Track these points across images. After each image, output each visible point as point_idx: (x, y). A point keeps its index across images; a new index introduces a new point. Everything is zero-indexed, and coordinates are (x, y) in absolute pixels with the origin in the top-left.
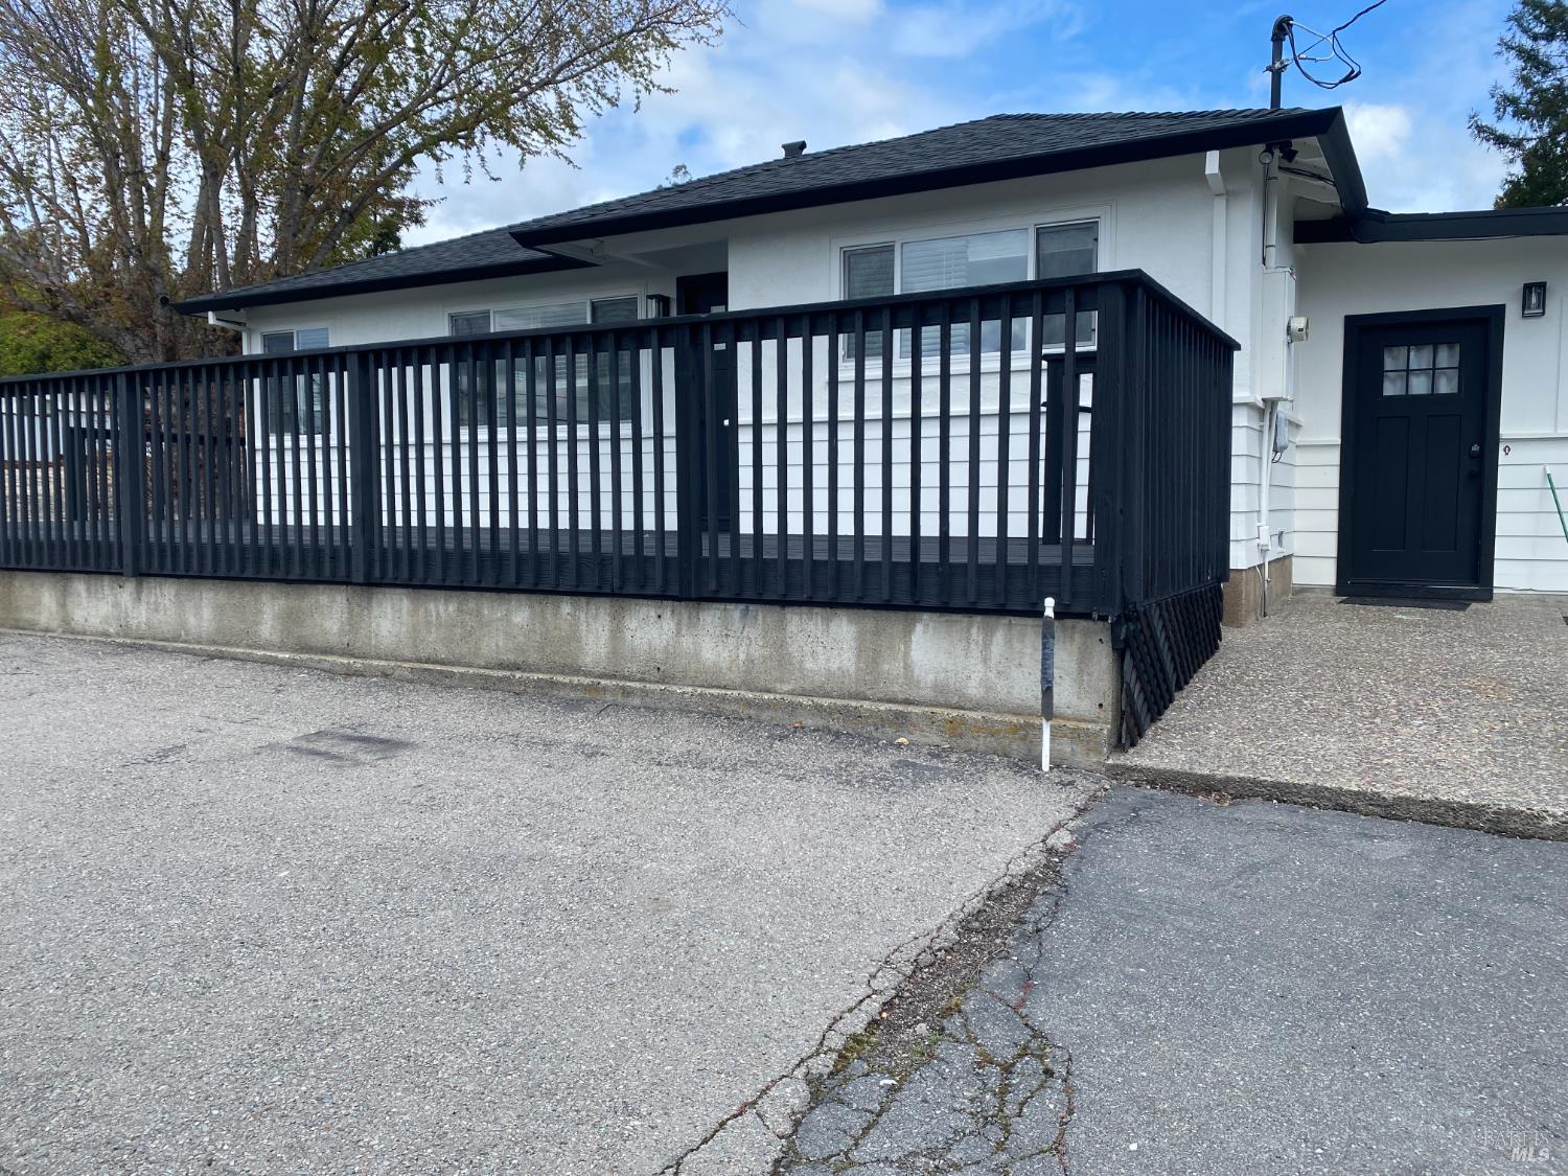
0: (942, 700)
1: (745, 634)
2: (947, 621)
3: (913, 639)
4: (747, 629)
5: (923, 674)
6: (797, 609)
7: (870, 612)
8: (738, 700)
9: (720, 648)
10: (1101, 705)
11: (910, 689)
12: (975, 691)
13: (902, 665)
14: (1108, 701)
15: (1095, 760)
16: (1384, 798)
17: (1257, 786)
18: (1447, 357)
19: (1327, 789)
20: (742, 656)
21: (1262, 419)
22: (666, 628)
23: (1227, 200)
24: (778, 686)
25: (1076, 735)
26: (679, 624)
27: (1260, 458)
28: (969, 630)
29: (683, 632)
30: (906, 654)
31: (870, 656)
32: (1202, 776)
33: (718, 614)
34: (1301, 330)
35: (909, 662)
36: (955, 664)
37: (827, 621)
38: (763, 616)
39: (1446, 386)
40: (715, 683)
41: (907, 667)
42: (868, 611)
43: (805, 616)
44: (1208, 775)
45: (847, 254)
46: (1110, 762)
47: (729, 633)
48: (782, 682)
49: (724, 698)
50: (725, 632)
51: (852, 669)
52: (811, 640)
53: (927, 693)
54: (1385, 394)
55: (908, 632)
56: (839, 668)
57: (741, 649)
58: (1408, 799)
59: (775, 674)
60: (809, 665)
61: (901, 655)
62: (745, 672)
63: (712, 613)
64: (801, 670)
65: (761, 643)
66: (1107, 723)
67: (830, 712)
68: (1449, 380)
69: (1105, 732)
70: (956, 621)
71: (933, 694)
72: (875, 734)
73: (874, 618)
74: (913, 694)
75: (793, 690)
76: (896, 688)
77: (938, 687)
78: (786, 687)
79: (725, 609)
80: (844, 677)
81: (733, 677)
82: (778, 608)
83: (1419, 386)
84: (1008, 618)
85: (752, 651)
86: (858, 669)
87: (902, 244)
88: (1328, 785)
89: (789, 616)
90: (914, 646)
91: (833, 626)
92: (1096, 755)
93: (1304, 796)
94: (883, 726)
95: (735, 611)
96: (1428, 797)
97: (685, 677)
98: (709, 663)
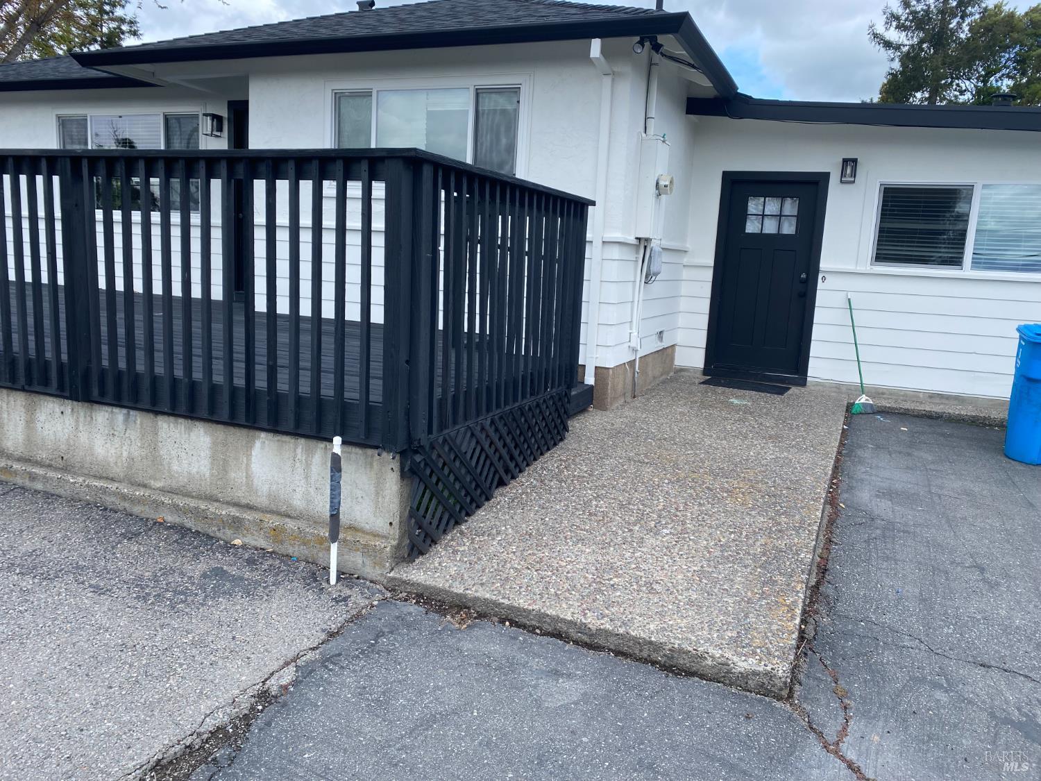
0: (273, 507)
1: (127, 435)
2: (278, 441)
3: (253, 453)
4: (128, 431)
5: (260, 484)
6: (166, 418)
7: (220, 427)
8: (116, 494)
9: (109, 444)
10: (391, 524)
11: (250, 496)
12: (299, 503)
13: (244, 474)
14: (396, 522)
15: (379, 572)
16: (589, 628)
17: (496, 607)
18: (790, 207)
19: (548, 615)
20: (125, 454)
21: (637, 252)
22: (67, 422)
23: (613, 80)
24: (152, 482)
25: (367, 550)
26: (77, 421)
27: (635, 281)
28: (295, 451)
29: (81, 428)
30: (248, 465)
31: (221, 465)
32: (457, 595)
33: (107, 415)
34: (666, 186)
35: (250, 473)
36: (284, 478)
37: (189, 430)
38: (140, 419)
39: (789, 228)
40: (104, 475)
41: (248, 476)
42: (219, 426)
43: (172, 425)
44: (461, 594)
45: (338, 96)
46: (392, 575)
47: (115, 433)
48: (155, 479)
49: (104, 491)
50: (112, 432)
51: (208, 474)
52: (176, 445)
53: (262, 501)
54: (746, 231)
55: (250, 447)
56: (198, 473)
57: (124, 448)
58: (606, 631)
59: (150, 471)
60: (175, 467)
61: (244, 466)
62: (127, 468)
63: (102, 414)
64: (169, 471)
65: (139, 444)
66: (394, 539)
67: (185, 511)
68: (790, 225)
69: (388, 549)
70: (285, 442)
71: (267, 502)
72: (217, 533)
73: (224, 432)
74: (253, 500)
75: (164, 487)
76: (240, 494)
77: (272, 497)
78: (159, 484)
79: (112, 412)
80: (201, 480)
81: (118, 471)
82: (152, 416)
83: (770, 227)
84: (324, 442)
85: (132, 450)
86: (212, 475)
87: (378, 91)
88: (548, 612)
89: (160, 423)
90: (253, 459)
91: (193, 435)
92: (380, 568)
93: (532, 620)
94: (224, 528)
95: (119, 414)
96: (621, 631)
97: (82, 467)
98: (100, 457)
